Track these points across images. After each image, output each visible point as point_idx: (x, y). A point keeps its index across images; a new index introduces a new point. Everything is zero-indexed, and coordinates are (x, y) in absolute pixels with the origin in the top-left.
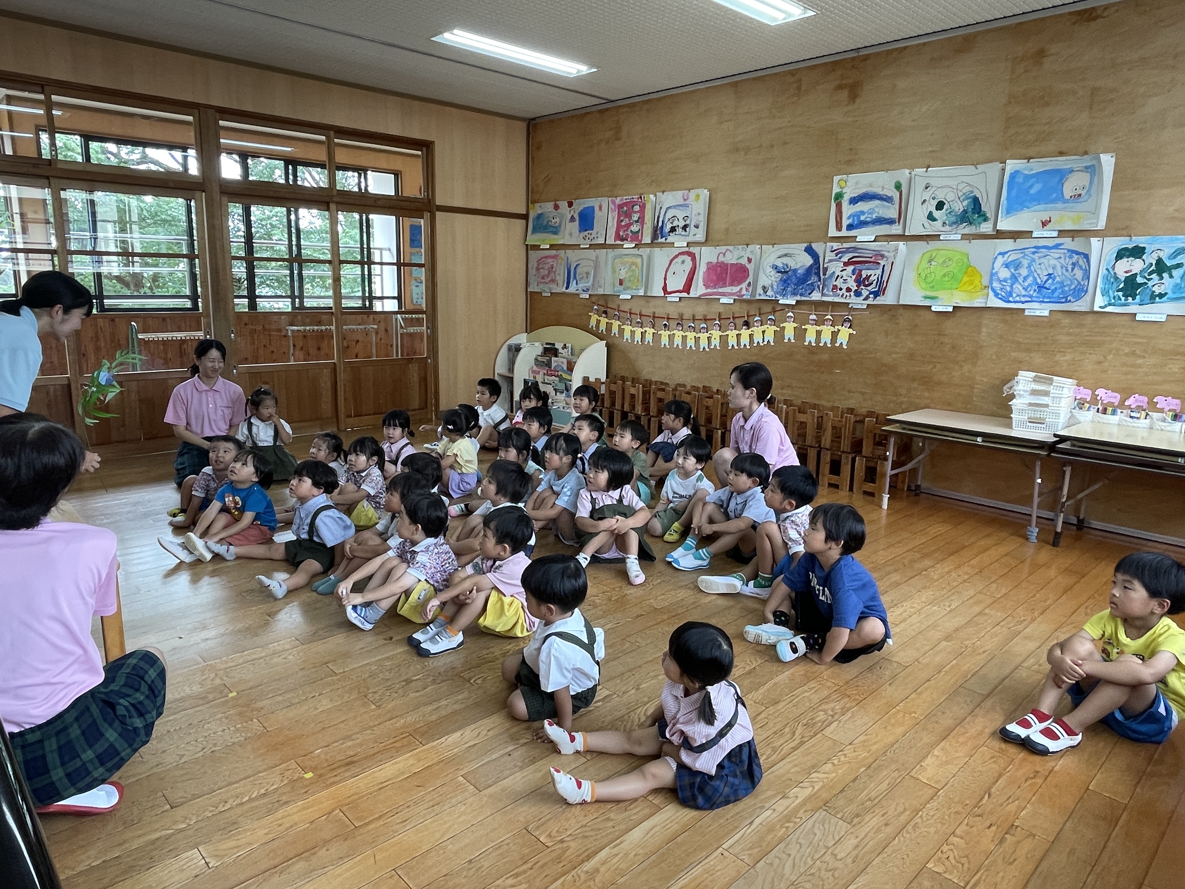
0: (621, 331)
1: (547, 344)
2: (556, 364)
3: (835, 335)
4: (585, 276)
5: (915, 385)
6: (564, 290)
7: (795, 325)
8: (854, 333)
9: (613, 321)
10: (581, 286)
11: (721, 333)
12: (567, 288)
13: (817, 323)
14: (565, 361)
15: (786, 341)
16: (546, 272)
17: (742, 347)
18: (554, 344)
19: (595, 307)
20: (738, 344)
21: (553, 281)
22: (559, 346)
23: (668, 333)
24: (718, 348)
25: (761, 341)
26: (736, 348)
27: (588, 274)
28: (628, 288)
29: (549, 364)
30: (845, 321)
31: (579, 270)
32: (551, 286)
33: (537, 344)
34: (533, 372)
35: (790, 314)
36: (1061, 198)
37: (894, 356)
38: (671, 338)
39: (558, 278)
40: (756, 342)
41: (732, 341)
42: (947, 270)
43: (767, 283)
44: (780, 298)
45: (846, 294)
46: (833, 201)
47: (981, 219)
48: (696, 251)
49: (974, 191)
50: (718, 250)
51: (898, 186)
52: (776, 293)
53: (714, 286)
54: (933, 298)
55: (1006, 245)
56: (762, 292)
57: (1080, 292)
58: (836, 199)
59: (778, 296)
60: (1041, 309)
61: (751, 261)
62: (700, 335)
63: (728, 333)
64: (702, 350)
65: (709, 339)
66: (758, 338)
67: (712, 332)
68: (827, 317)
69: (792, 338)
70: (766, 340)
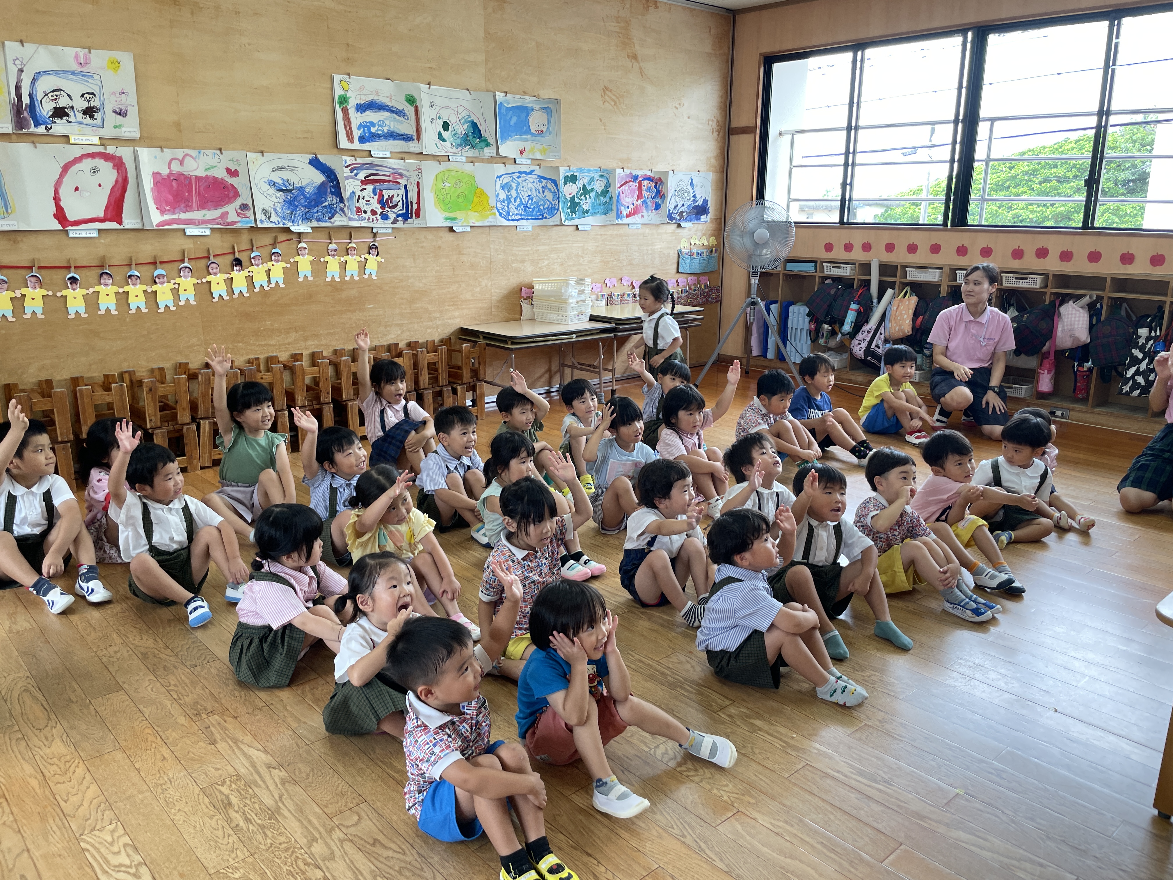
3: (362, 266)
7: (312, 258)
8: (383, 260)
11: (195, 281)
13: (339, 253)
15: (301, 279)
17: (236, 295)
20: (231, 290)
24: (193, 303)
25: (265, 285)
26: (226, 298)
30: (371, 248)
35: (302, 245)
36: (528, 131)
40: (257, 286)
41: (219, 289)
42: (459, 191)
43: (268, 206)
44: (289, 225)
45: (372, 217)
46: (337, 106)
47: (483, 144)
48: (124, 152)
49: (472, 115)
50: (168, 153)
51: (411, 100)
52: (283, 218)
53: (173, 210)
54: (453, 219)
55: (500, 169)
56: (263, 218)
57: (552, 211)
58: (341, 103)
59: (286, 222)
60: (527, 225)
61: (234, 173)
62: (155, 288)
63: (209, 278)
64: (162, 310)
65: (175, 292)
66: (260, 279)
67: (178, 280)
68: (350, 245)
69: (309, 275)
70: (273, 282)
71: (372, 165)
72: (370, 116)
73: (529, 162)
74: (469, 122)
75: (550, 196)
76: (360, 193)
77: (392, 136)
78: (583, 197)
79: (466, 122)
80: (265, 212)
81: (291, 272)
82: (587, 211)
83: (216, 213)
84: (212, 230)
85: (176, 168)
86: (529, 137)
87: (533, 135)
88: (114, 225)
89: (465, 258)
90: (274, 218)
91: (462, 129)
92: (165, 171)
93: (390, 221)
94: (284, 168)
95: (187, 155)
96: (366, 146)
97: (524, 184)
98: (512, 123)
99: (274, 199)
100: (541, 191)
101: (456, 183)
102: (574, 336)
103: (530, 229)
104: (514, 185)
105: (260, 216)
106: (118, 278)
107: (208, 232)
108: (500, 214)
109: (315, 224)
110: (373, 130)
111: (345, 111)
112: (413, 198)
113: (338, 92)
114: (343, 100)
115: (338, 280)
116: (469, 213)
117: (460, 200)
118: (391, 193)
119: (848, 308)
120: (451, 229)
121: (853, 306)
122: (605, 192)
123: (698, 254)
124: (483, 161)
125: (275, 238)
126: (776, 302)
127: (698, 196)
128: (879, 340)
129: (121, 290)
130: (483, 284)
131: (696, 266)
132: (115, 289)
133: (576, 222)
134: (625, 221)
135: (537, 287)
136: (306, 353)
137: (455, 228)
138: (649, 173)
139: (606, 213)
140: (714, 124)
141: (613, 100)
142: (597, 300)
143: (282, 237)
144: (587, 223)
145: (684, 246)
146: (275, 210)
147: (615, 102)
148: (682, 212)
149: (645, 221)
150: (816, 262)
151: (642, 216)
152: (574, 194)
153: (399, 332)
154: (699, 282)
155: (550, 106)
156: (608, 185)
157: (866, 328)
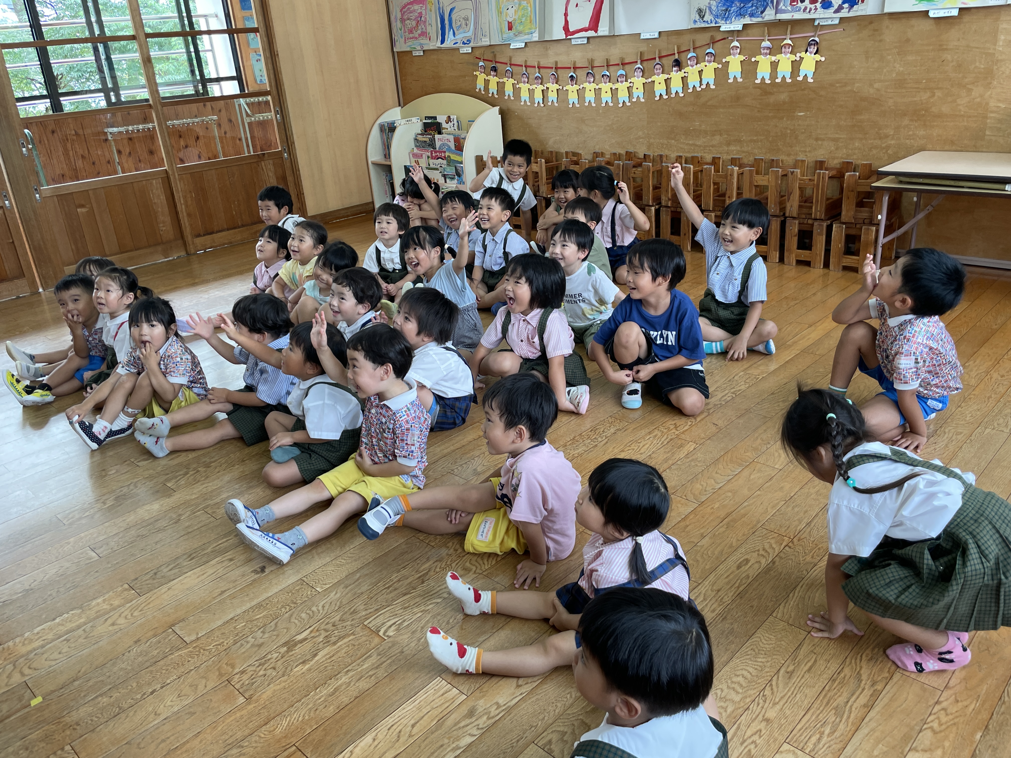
0: (517, 91)
1: (426, 118)
2: (440, 143)
3: (796, 66)
4: (464, 22)
5: (906, 122)
6: (439, 44)
7: (742, 58)
8: (823, 59)
9: (505, 80)
10: (460, 36)
11: (644, 80)
12: (443, 42)
13: (772, 51)
14: (451, 138)
15: (731, 81)
16: (414, 23)
17: (673, 95)
18: (435, 118)
19: (481, 64)
20: (668, 91)
21: (424, 34)
22: (441, 119)
23: (576, 87)
24: (642, 100)
26: (665, 97)
27: (466, 19)
28: (520, 33)
29: (432, 144)
30: (809, 45)
31: (454, 17)
32: (422, 42)
33: (414, 119)
34: (415, 155)
35: (736, 44)
37: (876, 85)
38: (581, 93)
39: (429, 29)
40: (691, 86)
41: (660, 89)
44: (721, 23)
52: (717, 16)
59: (719, 20)
62: (617, 86)
63: (653, 78)
64: (621, 105)
65: (630, 90)
66: (693, 81)
67: (633, 79)
68: (785, 42)
69: (739, 76)
84: (660, 33)
88: (594, 33)
107: (657, 35)
109: (747, 20)
115: (768, 82)
120: (923, 15)
125: (712, 38)
129: (597, 87)
132: (595, 85)
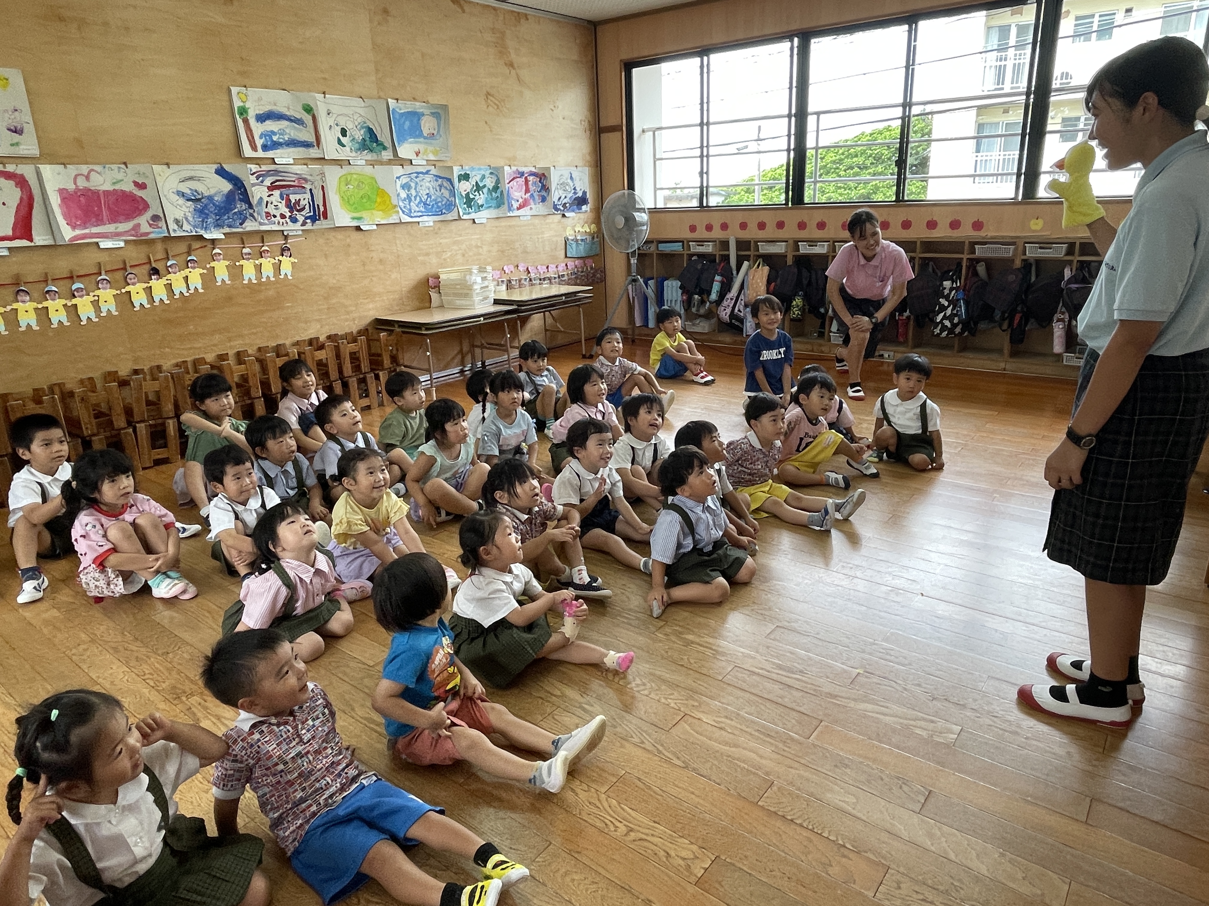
3: (276, 267)
8: (296, 261)
11: (115, 292)
13: (253, 256)
15: (219, 284)
17: (157, 303)
20: (151, 299)
24: (115, 313)
25: (184, 291)
26: (147, 306)
30: (283, 250)
35: (219, 250)
36: (421, 135)
37: (338, 277)
38: (8, 316)
40: (177, 292)
41: (139, 298)
42: (362, 193)
43: (179, 215)
44: (202, 232)
45: (281, 221)
46: (238, 116)
47: (379, 148)
48: (27, 171)
49: (367, 121)
50: (72, 170)
51: (308, 109)
52: (195, 227)
53: (84, 225)
54: (359, 219)
55: (398, 170)
56: (176, 227)
57: (450, 206)
58: (241, 114)
59: (198, 230)
60: (428, 221)
61: (142, 186)
62: (74, 301)
63: (128, 288)
64: (84, 322)
65: (96, 304)
66: (179, 287)
67: (97, 292)
68: (263, 248)
69: (226, 279)
70: (192, 288)
71: (276, 172)
72: (271, 125)
73: (424, 163)
74: (365, 127)
75: (446, 194)
76: (268, 199)
77: (293, 143)
78: (476, 193)
79: (362, 128)
80: (177, 221)
81: (209, 277)
82: (482, 206)
83: (127, 226)
84: (126, 242)
85: (82, 183)
86: (422, 140)
87: (425, 138)
88: (25, 243)
89: (373, 254)
90: (186, 227)
91: (359, 135)
92: (71, 187)
93: (299, 223)
94: (191, 178)
95: (92, 170)
96: (270, 154)
97: (422, 183)
98: (406, 127)
99: (184, 209)
100: (438, 189)
101: (358, 185)
102: (482, 319)
103: (431, 224)
104: (413, 185)
105: (172, 226)
106: (36, 295)
107: (122, 244)
108: (403, 212)
109: (227, 230)
110: (275, 138)
111: (246, 121)
112: (319, 201)
113: (237, 104)
114: (243, 111)
115: (255, 282)
116: (374, 212)
117: (365, 200)
118: (297, 197)
119: (713, 280)
120: (358, 228)
121: (718, 278)
122: (496, 188)
123: (582, 240)
124: (381, 163)
125: (190, 247)
126: (652, 278)
127: (578, 189)
128: (740, 306)
129: (40, 306)
130: (393, 276)
131: (582, 250)
132: (35, 305)
133: (473, 216)
134: (516, 213)
135: (443, 277)
136: (231, 353)
137: (362, 227)
138: (533, 170)
139: (498, 206)
140: (586, 124)
141: (495, 104)
142: (498, 285)
143: (196, 245)
144: (482, 216)
145: (570, 234)
146: (186, 219)
147: (498, 106)
148: (565, 204)
149: (534, 212)
150: (683, 242)
151: (531, 209)
152: (468, 190)
153: (319, 326)
154: (585, 265)
155: (439, 111)
156: (498, 181)
157: (729, 296)
